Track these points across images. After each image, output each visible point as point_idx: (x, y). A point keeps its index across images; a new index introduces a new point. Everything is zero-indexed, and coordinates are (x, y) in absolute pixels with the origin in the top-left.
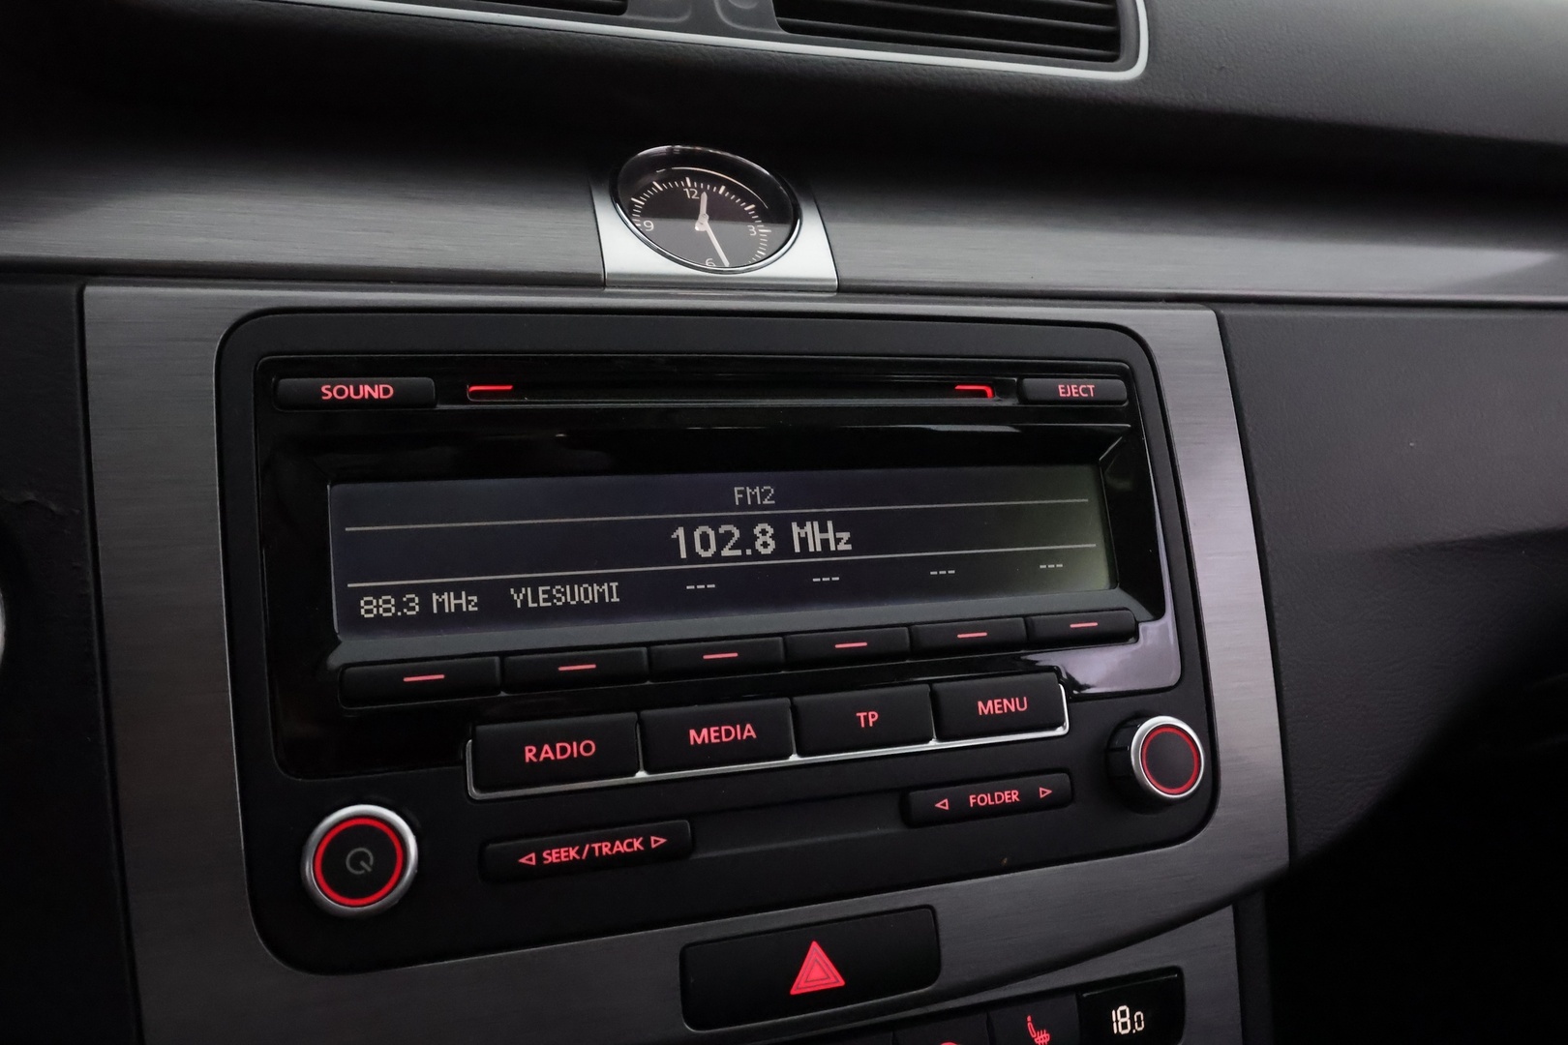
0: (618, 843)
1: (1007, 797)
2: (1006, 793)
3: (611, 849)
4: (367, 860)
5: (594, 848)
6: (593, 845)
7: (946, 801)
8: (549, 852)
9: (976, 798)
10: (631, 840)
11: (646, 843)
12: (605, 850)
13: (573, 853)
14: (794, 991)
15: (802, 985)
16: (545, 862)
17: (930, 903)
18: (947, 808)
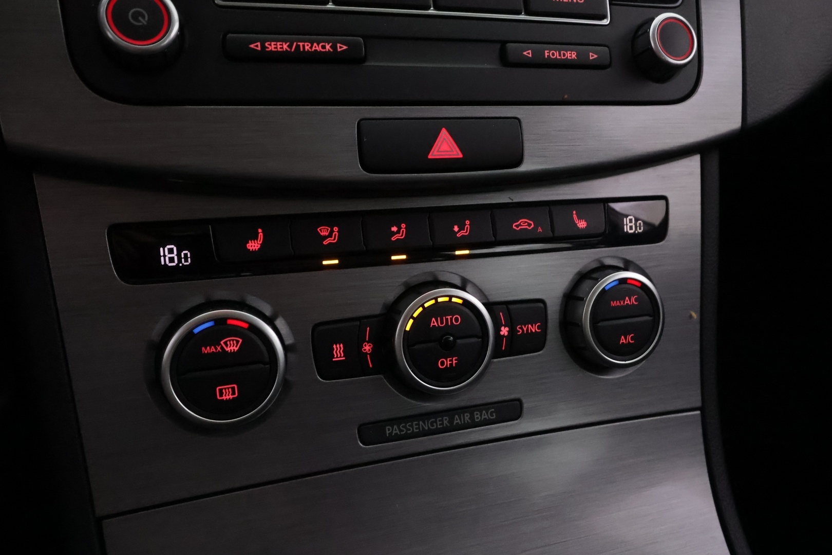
0: (315, 44)
1: (569, 55)
2: (568, 52)
3: (311, 48)
4: (143, 17)
5: (299, 45)
6: (299, 43)
7: (530, 51)
8: (269, 43)
9: (549, 53)
10: (324, 44)
11: (334, 47)
12: (307, 48)
13: (285, 47)
14: (430, 157)
15: (435, 153)
16: (267, 50)
17: (519, 116)
18: (530, 56)
